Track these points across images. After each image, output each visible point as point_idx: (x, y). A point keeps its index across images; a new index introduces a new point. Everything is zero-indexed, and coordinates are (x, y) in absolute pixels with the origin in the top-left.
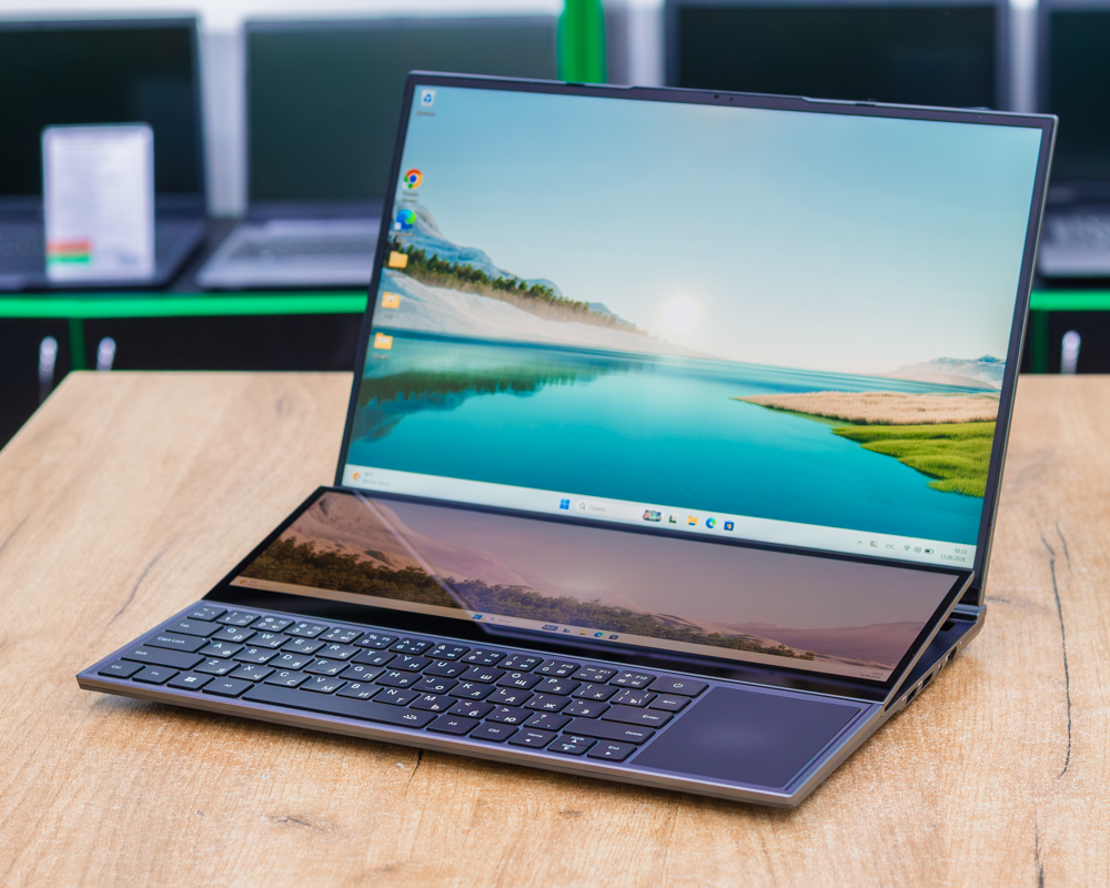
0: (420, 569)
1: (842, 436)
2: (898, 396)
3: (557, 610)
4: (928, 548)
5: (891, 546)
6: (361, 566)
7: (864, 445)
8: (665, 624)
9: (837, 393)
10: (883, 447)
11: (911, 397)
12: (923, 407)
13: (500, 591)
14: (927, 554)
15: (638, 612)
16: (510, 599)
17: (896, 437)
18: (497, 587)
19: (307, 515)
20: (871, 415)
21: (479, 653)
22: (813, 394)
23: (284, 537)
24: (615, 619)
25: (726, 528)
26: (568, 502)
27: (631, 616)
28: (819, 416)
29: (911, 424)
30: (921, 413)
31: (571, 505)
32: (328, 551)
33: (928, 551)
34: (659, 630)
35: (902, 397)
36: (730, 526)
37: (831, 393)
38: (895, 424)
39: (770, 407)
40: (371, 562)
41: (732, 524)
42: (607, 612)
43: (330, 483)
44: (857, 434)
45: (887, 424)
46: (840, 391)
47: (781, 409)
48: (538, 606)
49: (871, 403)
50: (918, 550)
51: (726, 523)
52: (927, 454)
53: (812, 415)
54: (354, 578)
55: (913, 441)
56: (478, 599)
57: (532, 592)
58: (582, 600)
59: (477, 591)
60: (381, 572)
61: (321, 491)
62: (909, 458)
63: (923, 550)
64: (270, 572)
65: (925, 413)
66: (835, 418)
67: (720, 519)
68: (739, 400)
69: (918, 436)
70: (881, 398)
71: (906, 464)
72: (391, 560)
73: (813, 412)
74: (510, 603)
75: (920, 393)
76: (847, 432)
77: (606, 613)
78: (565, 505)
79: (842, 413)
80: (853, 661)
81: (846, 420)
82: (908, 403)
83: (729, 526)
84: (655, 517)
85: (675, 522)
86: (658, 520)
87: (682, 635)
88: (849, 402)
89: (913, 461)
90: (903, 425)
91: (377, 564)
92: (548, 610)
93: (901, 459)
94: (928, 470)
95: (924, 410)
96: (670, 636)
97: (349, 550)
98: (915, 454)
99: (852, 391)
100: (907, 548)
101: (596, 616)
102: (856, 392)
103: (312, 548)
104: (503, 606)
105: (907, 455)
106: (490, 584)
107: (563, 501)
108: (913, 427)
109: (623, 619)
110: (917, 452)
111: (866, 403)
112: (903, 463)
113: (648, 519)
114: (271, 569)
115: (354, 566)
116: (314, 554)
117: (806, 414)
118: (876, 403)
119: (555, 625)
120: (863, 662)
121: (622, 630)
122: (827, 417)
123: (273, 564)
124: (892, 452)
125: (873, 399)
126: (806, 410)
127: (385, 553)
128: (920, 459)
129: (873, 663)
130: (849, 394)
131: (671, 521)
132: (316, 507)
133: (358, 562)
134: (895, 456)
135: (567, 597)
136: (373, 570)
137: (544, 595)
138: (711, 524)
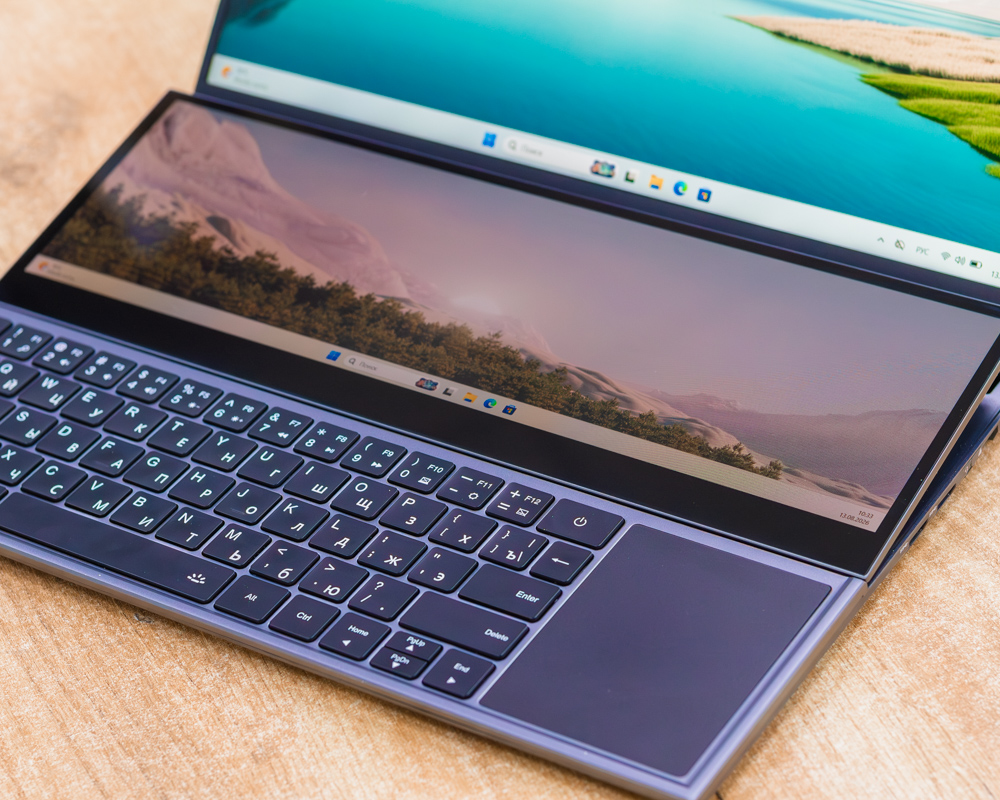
0: (273, 257)
1: (874, 85)
2: (958, 38)
3: (441, 350)
4: (975, 260)
5: (923, 251)
6: (198, 245)
7: (903, 102)
8: (584, 389)
9: (874, 24)
10: (929, 108)
11: (978, 41)
12: (991, 56)
13: (371, 307)
14: (973, 268)
15: (550, 362)
16: (381, 324)
17: (950, 96)
18: (369, 298)
19: (145, 142)
20: (917, 62)
21: (322, 432)
22: (840, 22)
23: (109, 183)
24: (516, 373)
25: (700, 198)
26: (494, 137)
27: (541, 370)
28: (846, 54)
29: (972, 80)
30: (988, 65)
31: (497, 142)
32: (161, 213)
33: (974, 264)
34: (573, 401)
35: (964, 39)
36: (705, 196)
37: (865, 23)
38: (950, 78)
39: (779, 34)
40: (212, 239)
41: (709, 193)
42: (508, 358)
43: (188, 87)
44: (895, 86)
45: (939, 76)
46: (878, 21)
47: (794, 39)
48: (417, 340)
49: (919, 44)
50: (960, 260)
51: (702, 191)
52: (989, 125)
53: (836, 51)
54: (185, 268)
55: (973, 104)
56: (337, 318)
57: (414, 311)
58: (479, 331)
59: (341, 304)
60: (222, 260)
61: (172, 97)
62: (964, 128)
63: (968, 262)
64: (80, 250)
65: (994, 65)
66: (867, 60)
67: (694, 183)
68: (738, 20)
69: (979, 98)
70: (934, 38)
71: (959, 137)
72: (238, 238)
73: (838, 48)
74: (380, 331)
75: (989, 36)
76: (880, 82)
77: (507, 360)
78: (490, 141)
79: (877, 54)
80: (833, 484)
81: (881, 64)
82: (972, 49)
83: (703, 195)
84: (606, 171)
85: (632, 181)
86: (610, 176)
87: (603, 413)
88: (888, 39)
89: (969, 133)
90: (961, 79)
91: (219, 244)
92: (430, 349)
93: (952, 128)
94: (988, 148)
95: (992, 62)
96: (587, 413)
97: (186, 215)
98: (971, 123)
99: (894, 24)
100: (946, 256)
101: (492, 366)
102: (900, 25)
103: (140, 208)
104: (370, 335)
105: (961, 123)
106: (360, 292)
107: (487, 135)
108: (974, 83)
109: (527, 374)
110: (977, 120)
111: (913, 43)
112: (954, 133)
113: (597, 173)
114: (83, 245)
115: (188, 245)
116: (142, 218)
117: (827, 48)
118: (926, 44)
119: (435, 379)
120: (847, 488)
121: (522, 396)
122: (856, 57)
123: (87, 233)
124: (941, 117)
125: (921, 38)
126: (827, 44)
127: (233, 224)
128: (979, 132)
129: (863, 492)
130: (889, 27)
131: (627, 179)
132: (159, 128)
133: (195, 237)
134: (944, 122)
135: (459, 324)
136: (214, 254)
137: (429, 319)
138: (680, 189)
